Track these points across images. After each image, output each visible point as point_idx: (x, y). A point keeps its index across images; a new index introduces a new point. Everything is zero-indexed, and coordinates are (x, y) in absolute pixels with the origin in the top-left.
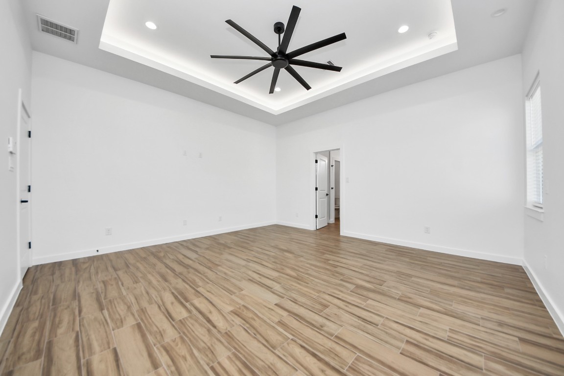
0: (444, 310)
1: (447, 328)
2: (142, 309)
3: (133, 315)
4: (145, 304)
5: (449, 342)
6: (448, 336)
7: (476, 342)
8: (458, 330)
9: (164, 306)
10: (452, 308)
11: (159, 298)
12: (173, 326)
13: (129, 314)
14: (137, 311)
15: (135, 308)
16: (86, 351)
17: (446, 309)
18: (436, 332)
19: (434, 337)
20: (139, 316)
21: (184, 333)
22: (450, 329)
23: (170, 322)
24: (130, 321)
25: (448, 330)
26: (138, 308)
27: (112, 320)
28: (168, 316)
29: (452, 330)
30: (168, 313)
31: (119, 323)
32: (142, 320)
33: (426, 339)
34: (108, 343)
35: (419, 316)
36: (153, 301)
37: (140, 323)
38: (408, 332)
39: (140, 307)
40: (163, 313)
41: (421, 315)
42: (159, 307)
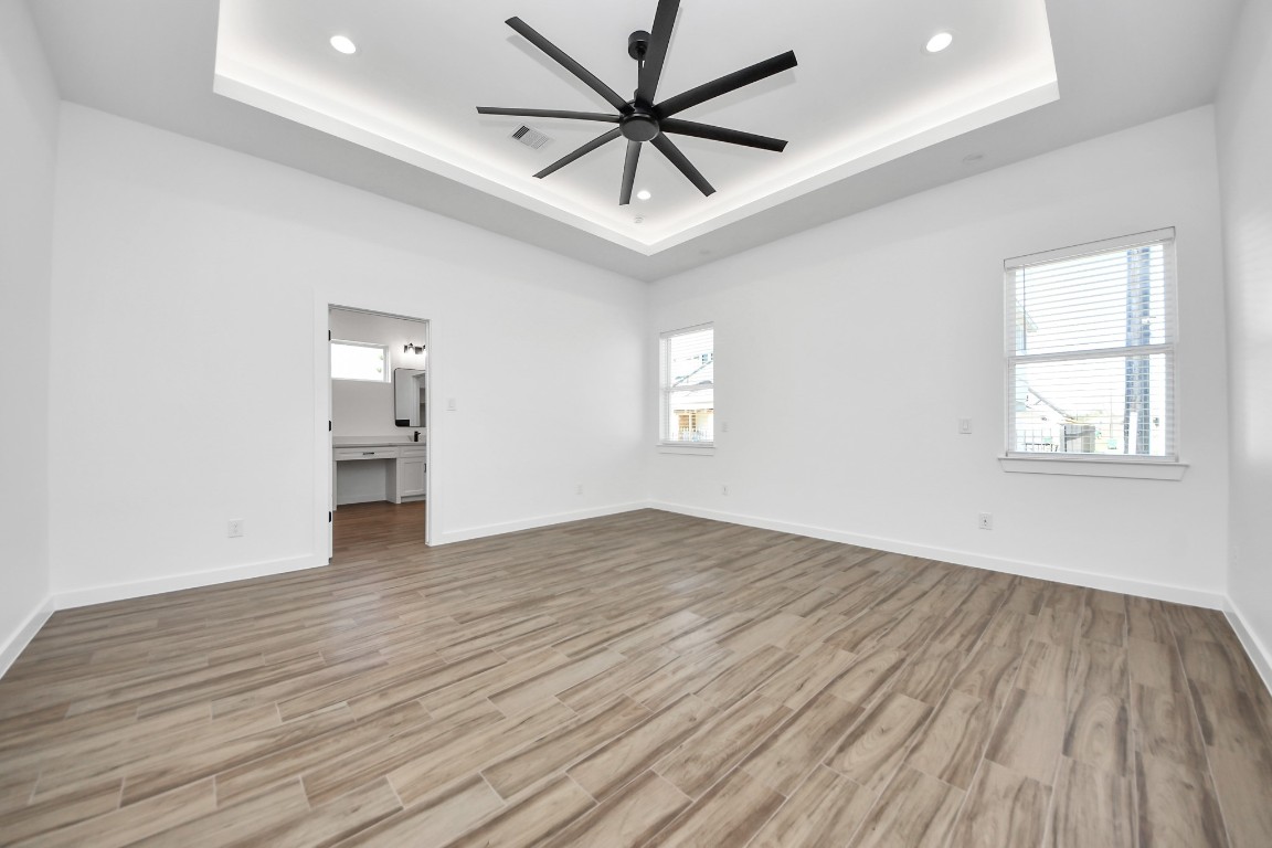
2: (950, 781)
3: (982, 784)
4: (930, 786)
9: (905, 741)
11: (884, 769)
12: (943, 704)
13: (987, 795)
14: (963, 786)
15: (960, 799)
16: (1123, 791)
20: (974, 771)
21: (945, 686)
23: (940, 710)
24: (1001, 777)
26: (955, 789)
27: (1038, 817)
28: (927, 723)
30: (919, 724)
31: (1029, 794)
32: (976, 757)
34: (1073, 770)
36: (902, 776)
37: (986, 757)
39: (949, 789)
40: (926, 733)
42: (915, 749)
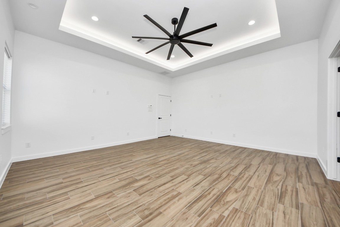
0: (81, 207)
1: (71, 198)
5: (66, 193)
6: (68, 195)
7: (53, 202)
8: (65, 201)
10: (78, 214)
17: (81, 209)
18: (75, 192)
19: (74, 190)
22: (70, 199)
25: (70, 197)
29: (68, 198)
33: (76, 187)
35: (90, 193)
38: (86, 184)
41: (90, 194)
